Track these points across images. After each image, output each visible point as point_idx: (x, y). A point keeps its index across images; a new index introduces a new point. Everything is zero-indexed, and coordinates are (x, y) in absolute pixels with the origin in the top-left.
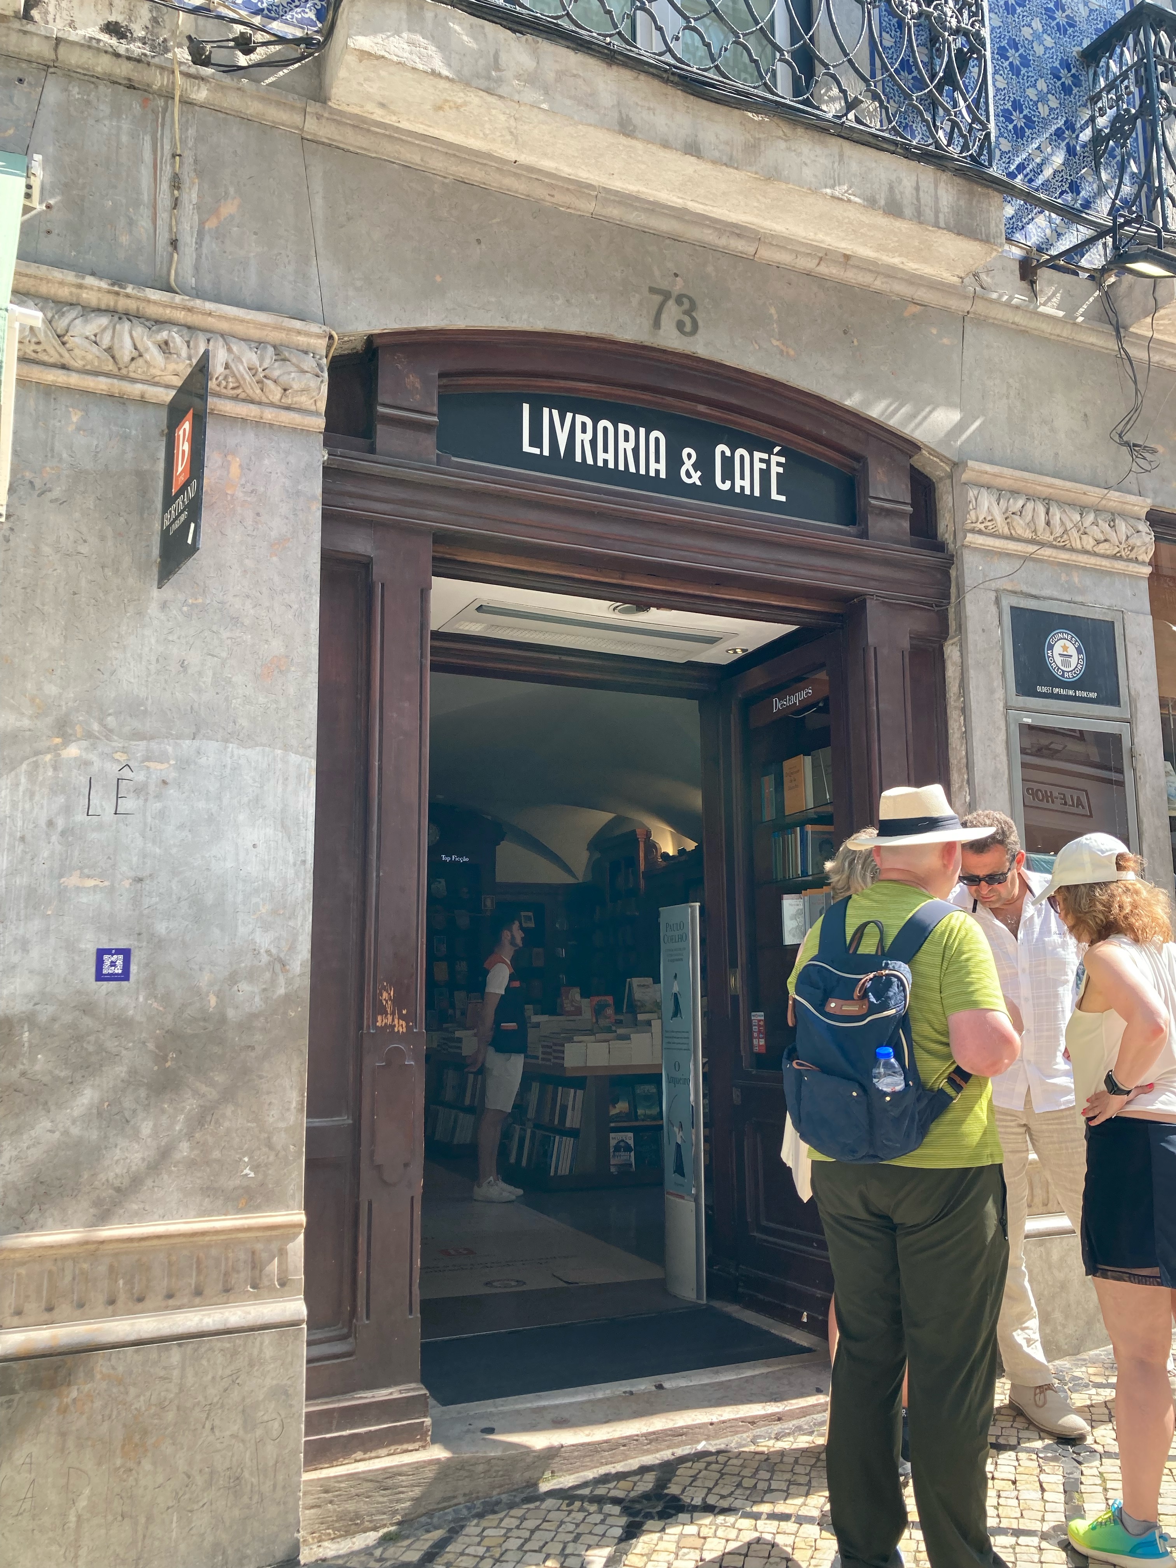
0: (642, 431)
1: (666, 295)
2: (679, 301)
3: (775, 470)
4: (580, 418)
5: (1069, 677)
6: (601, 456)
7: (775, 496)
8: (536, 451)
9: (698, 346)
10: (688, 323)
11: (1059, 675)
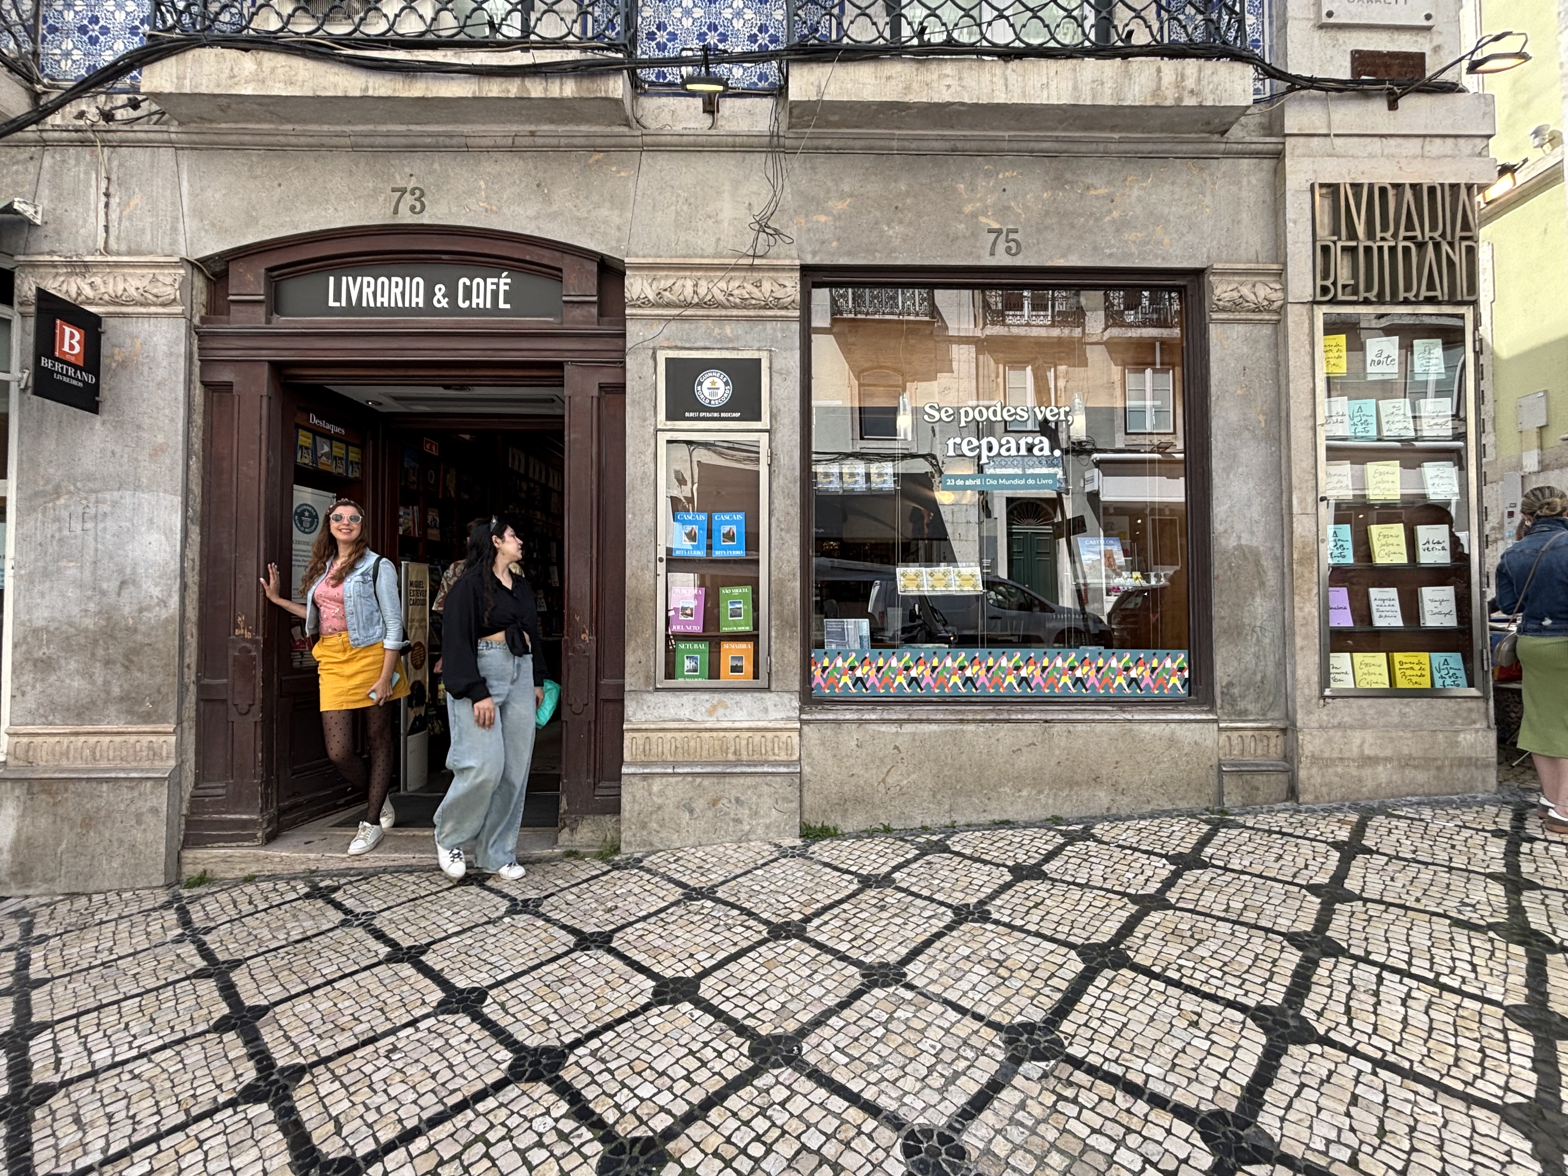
0: (408, 279)
1: (403, 191)
2: (412, 192)
3: (503, 288)
4: (366, 279)
5: (715, 404)
6: (379, 299)
7: (502, 305)
8: (337, 304)
9: (426, 219)
10: (418, 205)
11: (706, 403)
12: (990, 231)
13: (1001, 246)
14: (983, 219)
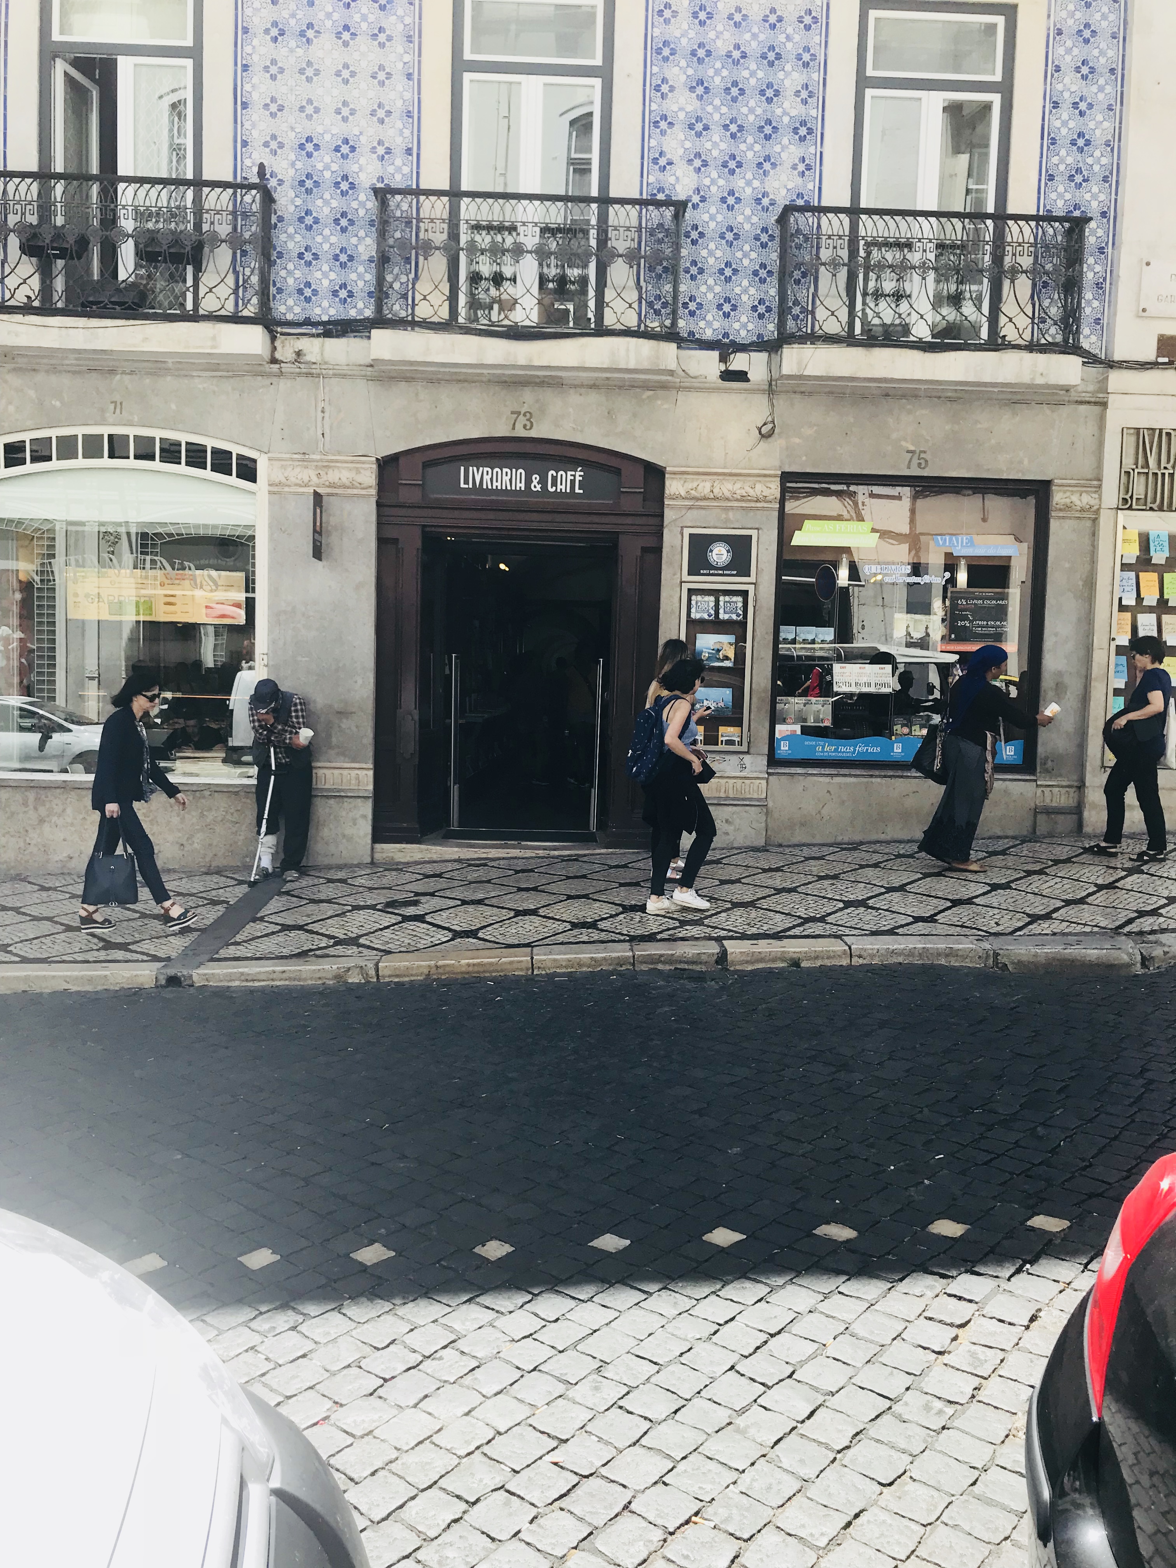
0: (514, 470)
1: (519, 413)
2: (525, 415)
3: (578, 478)
4: (486, 469)
5: (720, 565)
6: (495, 484)
7: (577, 491)
8: (466, 486)
9: (533, 434)
10: (528, 424)
11: (714, 564)
12: (908, 452)
13: (915, 461)
14: (903, 443)
